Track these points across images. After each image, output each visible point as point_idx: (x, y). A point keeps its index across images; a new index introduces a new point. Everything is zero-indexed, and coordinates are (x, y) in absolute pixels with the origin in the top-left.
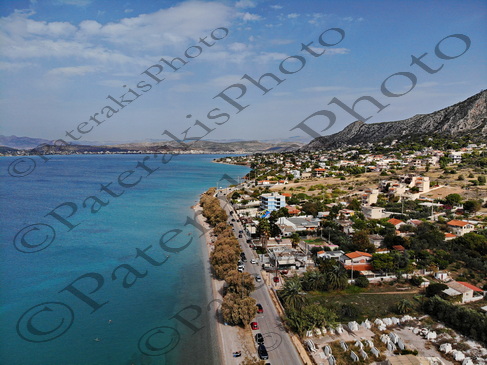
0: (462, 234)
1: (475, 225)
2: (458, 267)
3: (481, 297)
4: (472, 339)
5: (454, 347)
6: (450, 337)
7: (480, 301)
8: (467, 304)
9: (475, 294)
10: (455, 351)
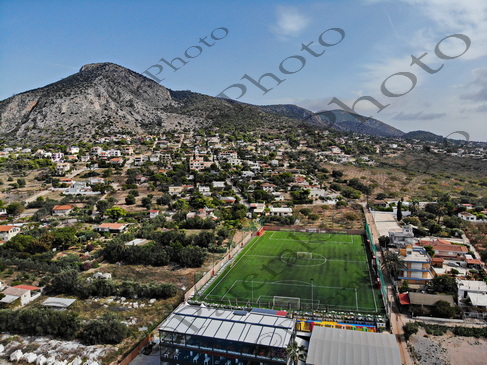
0: (9, 239)
1: (21, 227)
2: (10, 273)
3: (39, 294)
4: (39, 336)
5: (24, 352)
6: (18, 344)
7: (39, 299)
8: (27, 305)
9: (32, 294)
10: (26, 354)
